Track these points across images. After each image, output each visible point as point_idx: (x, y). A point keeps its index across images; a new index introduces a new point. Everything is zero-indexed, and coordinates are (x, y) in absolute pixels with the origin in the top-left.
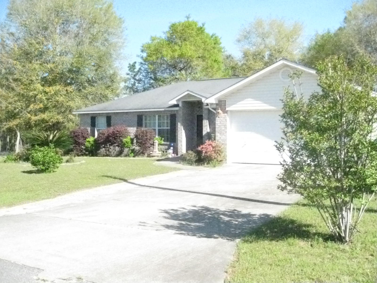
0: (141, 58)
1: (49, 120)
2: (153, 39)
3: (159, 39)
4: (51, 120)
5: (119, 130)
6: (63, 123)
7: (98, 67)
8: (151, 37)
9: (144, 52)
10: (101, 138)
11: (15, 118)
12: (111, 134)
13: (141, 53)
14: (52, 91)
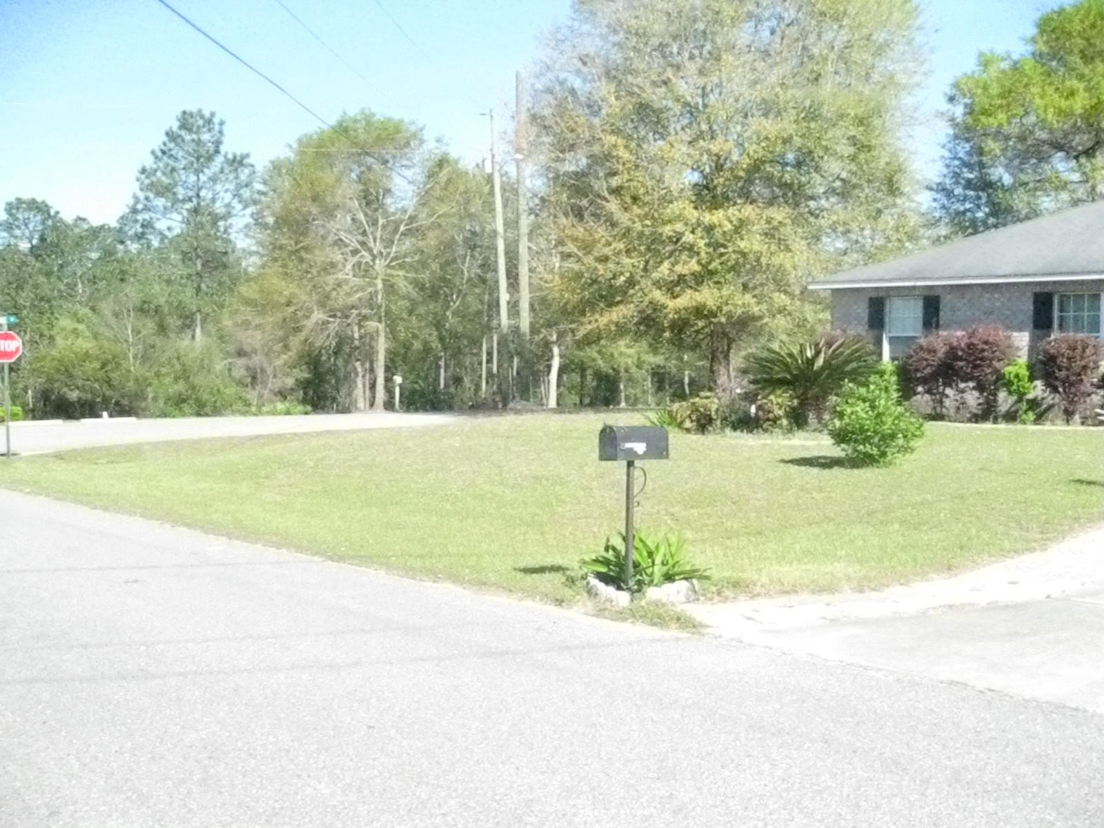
0: (950, 120)
1: (720, 309)
2: (985, 63)
3: (1003, 59)
4: (725, 309)
5: (991, 339)
6: (761, 318)
7: (861, 147)
8: (981, 54)
9: (955, 102)
10: (925, 363)
11: (611, 305)
12: (962, 350)
13: (950, 106)
14: (726, 223)
